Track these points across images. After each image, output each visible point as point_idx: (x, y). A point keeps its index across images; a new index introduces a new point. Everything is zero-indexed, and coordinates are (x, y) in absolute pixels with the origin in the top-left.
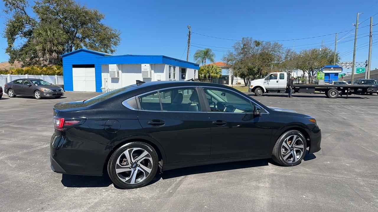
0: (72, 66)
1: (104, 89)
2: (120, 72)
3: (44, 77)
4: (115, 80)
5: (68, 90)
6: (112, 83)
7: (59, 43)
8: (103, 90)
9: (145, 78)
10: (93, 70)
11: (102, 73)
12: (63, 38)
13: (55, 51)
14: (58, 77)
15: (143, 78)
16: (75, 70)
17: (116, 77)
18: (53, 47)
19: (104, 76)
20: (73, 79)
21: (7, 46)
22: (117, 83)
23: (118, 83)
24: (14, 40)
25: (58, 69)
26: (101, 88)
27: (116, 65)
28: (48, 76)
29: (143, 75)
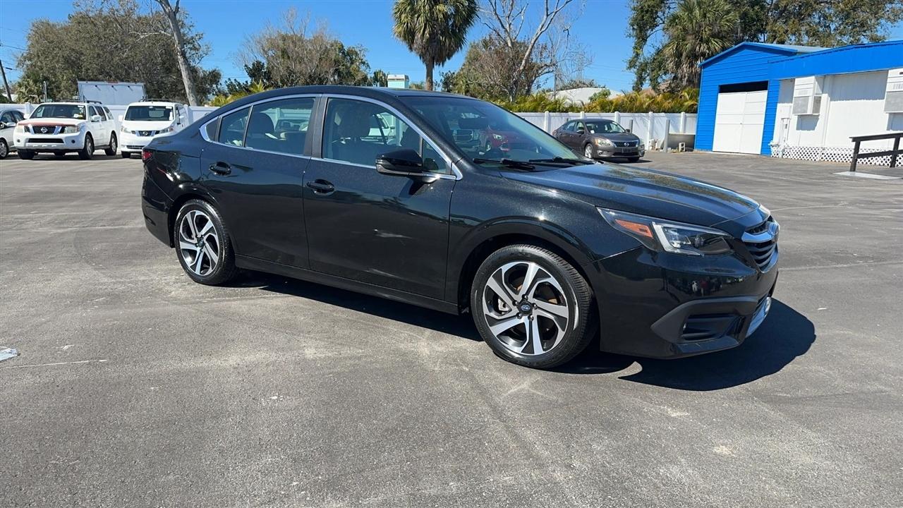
0: (717, 88)
1: (778, 145)
2: (825, 97)
3: (654, 117)
4: (807, 122)
5: (702, 147)
6: (797, 129)
7: (714, 36)
8: (773, 149)
9: (895, 113)
10: (762, 95)
11: (779, 105)
12: (727, 21)
13: (703, 54)
14: (686, 118)
15: (890, 114)
16: (723, 98)
17: (809, 112)
18: (698, 48)
19: (783, 110)
20: (716, 123)
21: (631, 55)
22: (811, 131)
23: (814, 129)
24: (646, 40)
25: (691, 98)
26: (771, 143)
27: (813, 77)
28: (663, 114)
29: (888, 103)
